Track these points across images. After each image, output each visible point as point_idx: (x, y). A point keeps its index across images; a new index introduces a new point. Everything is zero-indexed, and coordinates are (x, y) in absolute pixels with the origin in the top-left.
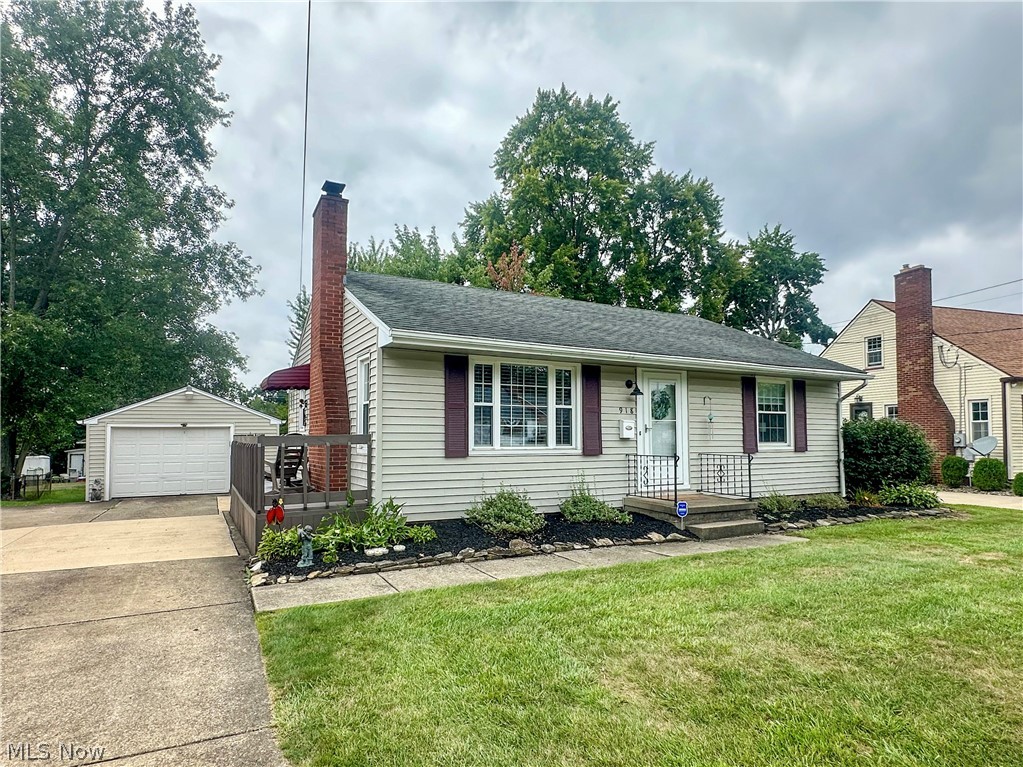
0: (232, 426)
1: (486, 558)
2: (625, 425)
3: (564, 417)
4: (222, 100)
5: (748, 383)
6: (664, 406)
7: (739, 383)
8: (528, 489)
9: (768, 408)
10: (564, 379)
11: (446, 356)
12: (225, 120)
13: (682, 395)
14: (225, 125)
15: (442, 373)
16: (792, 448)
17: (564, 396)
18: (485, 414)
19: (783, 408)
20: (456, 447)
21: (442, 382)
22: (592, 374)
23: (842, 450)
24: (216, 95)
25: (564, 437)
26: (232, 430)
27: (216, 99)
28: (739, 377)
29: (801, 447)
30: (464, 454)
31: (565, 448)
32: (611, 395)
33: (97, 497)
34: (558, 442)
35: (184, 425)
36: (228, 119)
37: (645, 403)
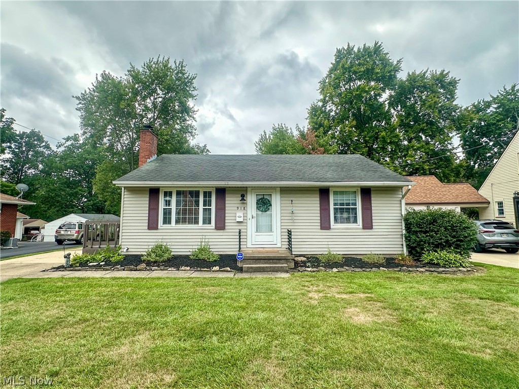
3: (207, 211)
5: (324, 193)
6: (264, 204)
7: (318, 192)
9: (342, 204)
10: (207, 194)
11: (150, 189)
13: (276, 201)
15: (147, 195)
16: (361, 226)
17: (207, 203)
18: (167, 213)
19: (355, 204)
20: (152, 225)
21: (147, 199)
22: (221, 192)
23: (404, 228)
25: (207, 221)
28: (318, 189)
29: (368, 225)
30: (157, 228)
31: (207, 226)
34: (204, 223)
37: (252, 203)
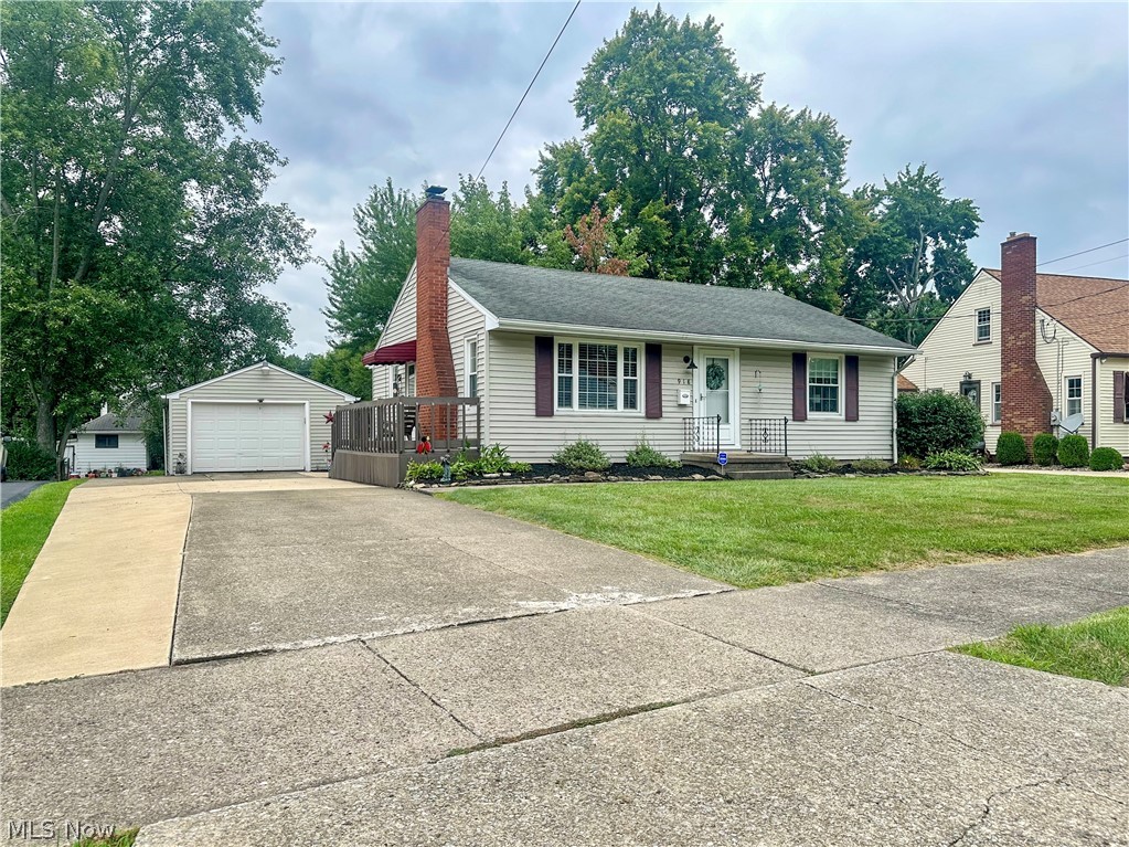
0: (307, 402)
1: (568, 481)
2: (682, 393)
3: (631, 387)
4: (273, 45)
5: (799, 359)
6: (716, 376)
7: (791, 359)
8: (601, 443)
9: (820, 381)
10: (631, 355)
11: (536, 338)
12: (276, 68)
13: (734, 372)
14: (275, 73)
15: (533, 350)
16: (843, 417)
17: (631, 369)
18: (566, 383)
19: (835, 381)
20: (544, 409)
21: (533, 357)
22: (654, 351)
23: (895, 420)
24: (267, 40)
25: (630, 402)
26: (307, 406)
27: (266, 44)
28: (791, 353)
29: (852, 416)
30: (551, 414)
31: (630, 412)
32: (670, 370)
33: (181, 471)
34: (626, 406)
35: (261, 401)
36: (279, 66)
37: (700, 373)
